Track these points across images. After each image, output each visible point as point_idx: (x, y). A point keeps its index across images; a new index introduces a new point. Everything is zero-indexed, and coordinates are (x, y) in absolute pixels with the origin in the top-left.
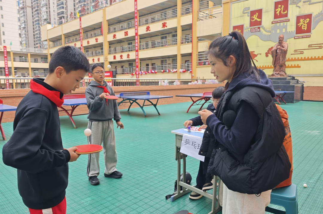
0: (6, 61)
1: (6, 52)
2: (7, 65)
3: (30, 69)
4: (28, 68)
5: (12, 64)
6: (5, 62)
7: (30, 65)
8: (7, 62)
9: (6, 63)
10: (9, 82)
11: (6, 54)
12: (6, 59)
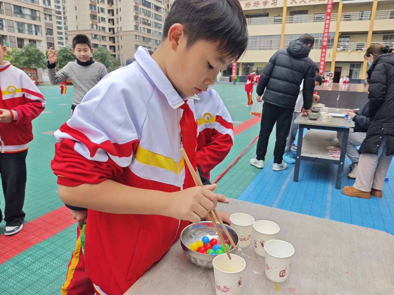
0: (328, 22)
1: (331, 4)
2: (328, 29)
3: (370, 34)
4: (366, 33)
5: (338, 27)
6: (326, 24)
7: (372, 26)
8: (329, 24)
9: (327, 26)
10: (324, 61)
11: (330, 9)
12: (328, 17)
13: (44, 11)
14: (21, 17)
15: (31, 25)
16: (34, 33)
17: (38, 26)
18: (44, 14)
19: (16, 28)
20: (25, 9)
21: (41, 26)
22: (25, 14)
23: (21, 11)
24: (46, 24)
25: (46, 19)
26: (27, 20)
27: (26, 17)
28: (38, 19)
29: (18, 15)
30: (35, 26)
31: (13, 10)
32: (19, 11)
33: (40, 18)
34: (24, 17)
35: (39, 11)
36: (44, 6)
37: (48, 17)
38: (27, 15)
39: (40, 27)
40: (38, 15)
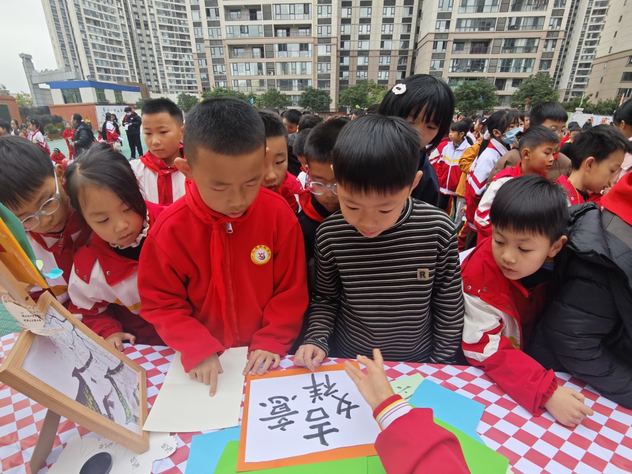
13: (548, 35)
14: (511, 53)
15: (522, 59)
16: (522, 69)
17: (531, 59)
18: (546, 40)
19: (499, 67)
20: (520, 40)
21: (535, 59)
22: (516, 47)
23: (513, 45)
24: (544, 54)
25: (546, 47)
26: (519, 54)
27: (518, 50)
28: (534, 50)
29: (507, 51)
30: (527, 59)
31: (503, 45)
32: (510, 46)
33: (537, 47)
34: (514, 52)
35: (540, 38)
36: (550, 29)
37: (550, 44)
38: (520, 47)
39: (533, 61)
40: (536, 44)
